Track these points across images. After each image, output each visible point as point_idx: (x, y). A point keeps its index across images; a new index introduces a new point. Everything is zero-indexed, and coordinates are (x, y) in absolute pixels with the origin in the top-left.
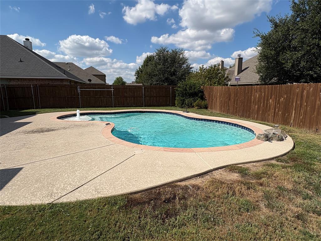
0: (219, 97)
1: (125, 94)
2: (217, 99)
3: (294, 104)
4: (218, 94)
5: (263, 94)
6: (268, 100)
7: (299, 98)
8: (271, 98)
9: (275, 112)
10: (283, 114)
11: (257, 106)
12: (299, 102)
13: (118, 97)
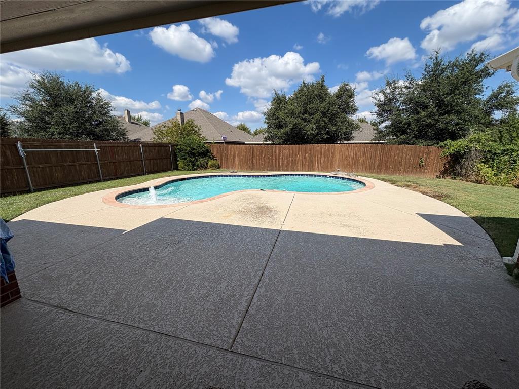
0: (238, 155)
1: (116, 156)
2: (235, 157)
3: (317, 157)
4: (236, 153)
5: (291, 152)
6: (296, 155)
7: (319, 153)
8: (298, 154)
9: (303, 164)
10: (309, 165)
11: (286, 161)
12: (319, 156)
13: (106, 161)
